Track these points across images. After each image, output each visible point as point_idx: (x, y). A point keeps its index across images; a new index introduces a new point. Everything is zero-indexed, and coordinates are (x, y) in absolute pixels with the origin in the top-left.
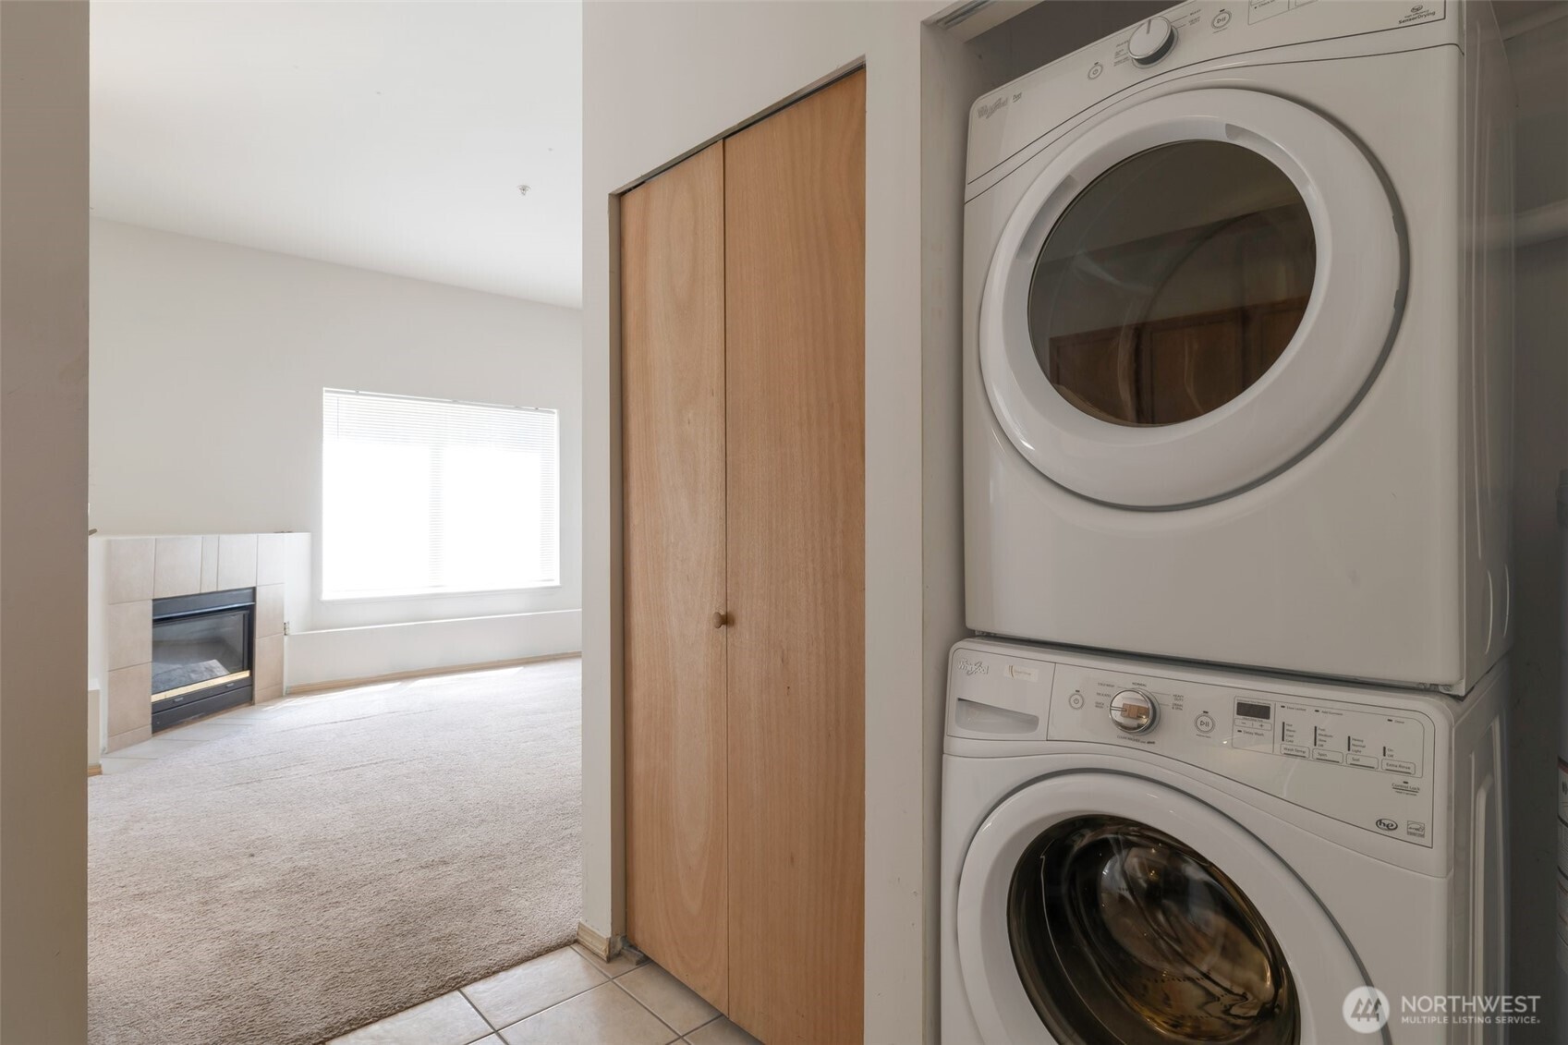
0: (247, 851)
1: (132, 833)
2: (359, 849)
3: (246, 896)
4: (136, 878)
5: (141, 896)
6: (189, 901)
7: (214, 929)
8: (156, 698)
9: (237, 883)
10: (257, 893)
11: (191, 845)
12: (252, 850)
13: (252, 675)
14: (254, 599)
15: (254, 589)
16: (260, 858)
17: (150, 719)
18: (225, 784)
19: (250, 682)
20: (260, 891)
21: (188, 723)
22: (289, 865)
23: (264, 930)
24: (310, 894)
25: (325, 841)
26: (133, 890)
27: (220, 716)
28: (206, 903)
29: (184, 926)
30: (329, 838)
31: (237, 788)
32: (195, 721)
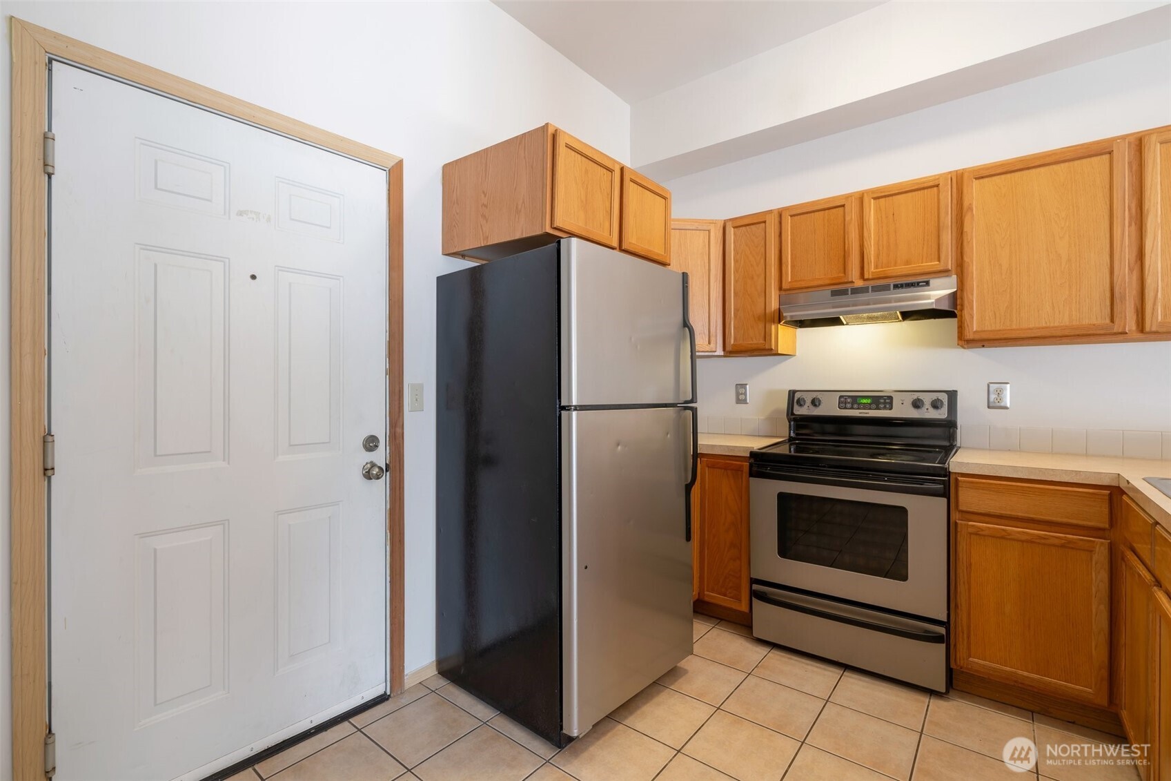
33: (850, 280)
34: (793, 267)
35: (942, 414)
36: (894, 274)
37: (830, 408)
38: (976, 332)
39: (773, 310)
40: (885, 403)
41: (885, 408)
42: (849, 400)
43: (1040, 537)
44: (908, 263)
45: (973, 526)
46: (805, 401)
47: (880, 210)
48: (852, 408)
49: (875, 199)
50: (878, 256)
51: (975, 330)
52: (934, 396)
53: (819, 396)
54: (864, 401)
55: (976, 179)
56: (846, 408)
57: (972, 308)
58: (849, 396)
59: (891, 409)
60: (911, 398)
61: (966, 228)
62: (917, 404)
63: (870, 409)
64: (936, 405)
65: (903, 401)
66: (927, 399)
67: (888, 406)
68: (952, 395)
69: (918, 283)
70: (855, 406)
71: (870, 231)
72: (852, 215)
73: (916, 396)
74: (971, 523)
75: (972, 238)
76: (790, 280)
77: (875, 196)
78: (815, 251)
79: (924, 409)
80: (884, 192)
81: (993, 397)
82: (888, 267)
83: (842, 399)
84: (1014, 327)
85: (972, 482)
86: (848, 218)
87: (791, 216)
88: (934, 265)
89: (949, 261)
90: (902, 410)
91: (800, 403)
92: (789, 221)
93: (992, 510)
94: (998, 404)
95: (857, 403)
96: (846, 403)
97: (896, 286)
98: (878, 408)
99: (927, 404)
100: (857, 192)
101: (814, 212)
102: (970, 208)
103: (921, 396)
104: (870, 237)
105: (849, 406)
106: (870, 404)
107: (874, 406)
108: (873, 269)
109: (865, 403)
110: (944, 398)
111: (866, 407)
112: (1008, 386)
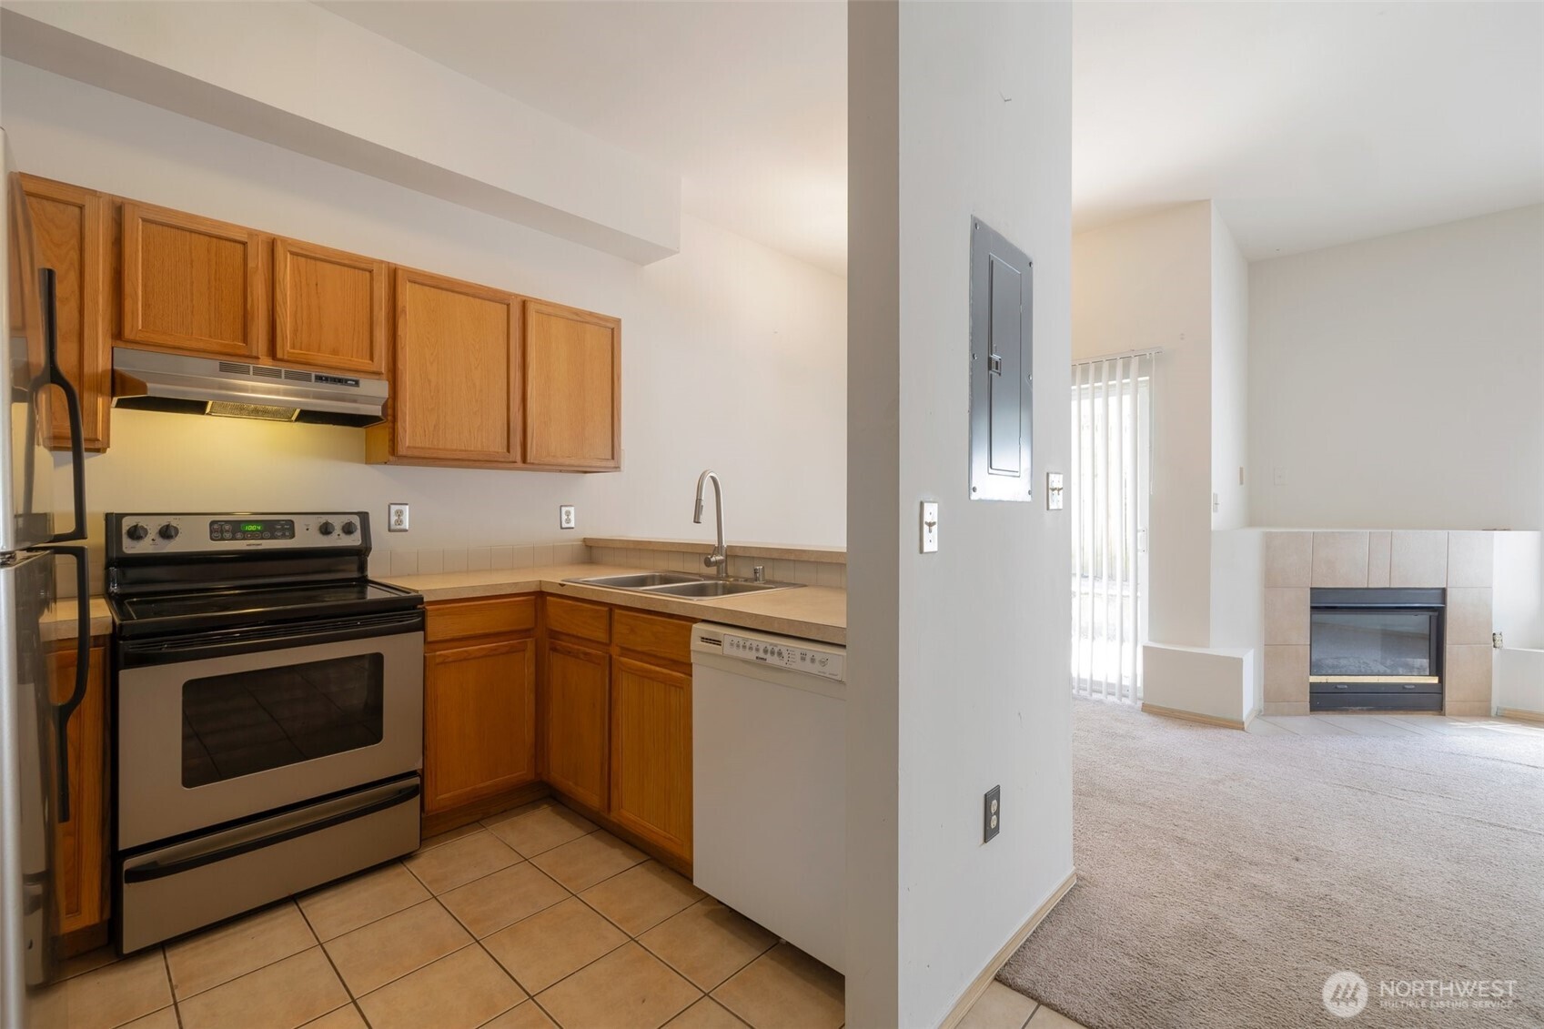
0: (1295, 852)
1: (1221, 787)
2: (1420, 922)
3: (1256, 892)
4: (1190, 824)
5: (1180, 840)
6: (1207, 866)
7: (1202, 902)
8: (1314, 679)
9: (1260, 876)
10: (1268, 896)
11: (1254, 821)
12: (1301, 855)
13: (1441, 681)
14: (1444, 601)
15: (1444, 591)
16: (1301, 867)
17: (1308, 698)
18: (1337, 782)
19: (1440, 689)
20: (1272, 897)
21: (1354, 712)
22: (1324, 890)
23: (1238, 931)
24: (1315, 932)
25: (1389, 888)
26: (1179, 832)
27: (1395, 716)
28: (1218, 876)
29: (1185, 884)
30: (1395, 889)
31: (1345, 789)
32: (1362, 712)
33: (254, 354)
34: (146, 305)
35: (355, 540)
36: (320, 362)
37: (195, 540)
38: (409, 447)
39: (100, 370)
40: (283, 529)
41: (284, 537)
42: (227, 527)
43: (491, 649)
44: (335, 352)
45: (440, 655)
46: (146, 532)
47: (299, 272)
48: (234, 538)
49: (292, 253)
50: (295, 331)
51: (407, 444)
52: (346, 519)
53: (173, 521)
54: (252, 528)
55: (409, 281)
56: (223, 539)
57: (405, 422)
58: (227, 522)
59: (292, 536)
60: (316, 522)
61: (400, 332)
62: (326, 530)
63: (262, 539)
64: (348, 529)
65: (307, 525)
66: (337, 522)
67: (287, 534)
68: (364, 516)
69: (346, 380)
70: (239, 535)
71: (286, 295)
72: (258, 261)
73: (323, 519)
74: (438, 653)
75: (405, 345)
76: (140, 328)
77: (294, 250)
78: (192, 294)
79: (334, 535)
80: (306, 250)
81: (394, 518)
82: (309, 351)
83: (216, 526)
84: (441, 447)
85: (439, 609)
86: (251, 264)
87: (144, 220)
88: (364, 363)
89: (381, 363)
90: (306, 538)
91: (136, 534)
92: (140, 227)
93: (456, 635)
94: (398, 527)
95: (240, 531)
96: (222, 532)
97: (319, 378)
98: (273, 537)
99: (338, 530)
100: (266, 233)
101: (191, 231)
102: (404, 311)
103: (331, 519)
104: (285, 303)
105: (228, 535)
106: (261, 532)
107: (267, 534)
108: (288, 348)
109: (253, 531)
110: (356, 520)
111: (254, 536)
112: (407, 507)
